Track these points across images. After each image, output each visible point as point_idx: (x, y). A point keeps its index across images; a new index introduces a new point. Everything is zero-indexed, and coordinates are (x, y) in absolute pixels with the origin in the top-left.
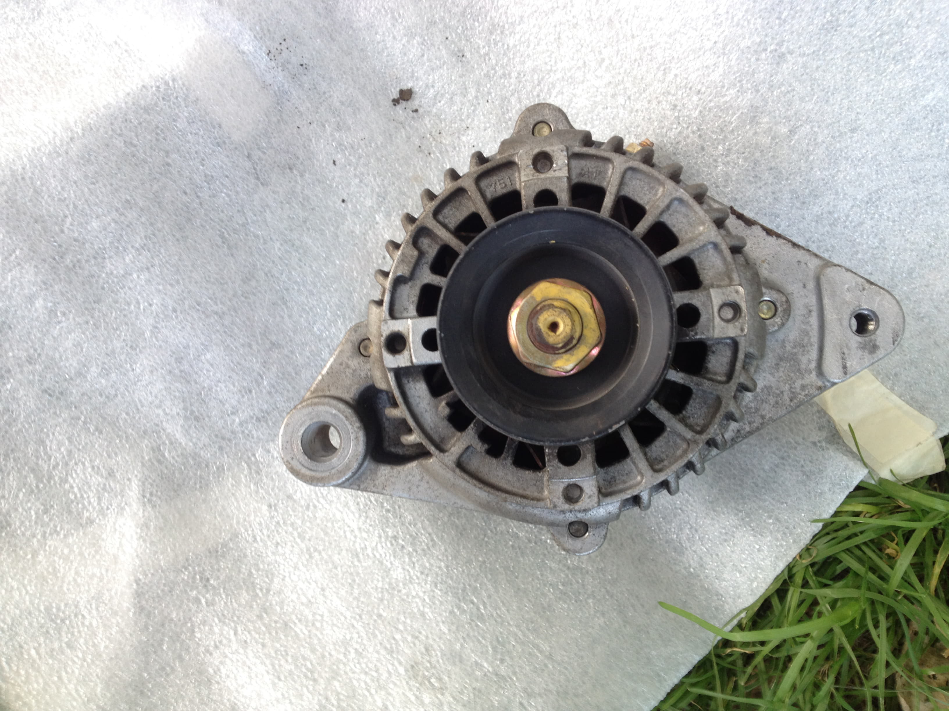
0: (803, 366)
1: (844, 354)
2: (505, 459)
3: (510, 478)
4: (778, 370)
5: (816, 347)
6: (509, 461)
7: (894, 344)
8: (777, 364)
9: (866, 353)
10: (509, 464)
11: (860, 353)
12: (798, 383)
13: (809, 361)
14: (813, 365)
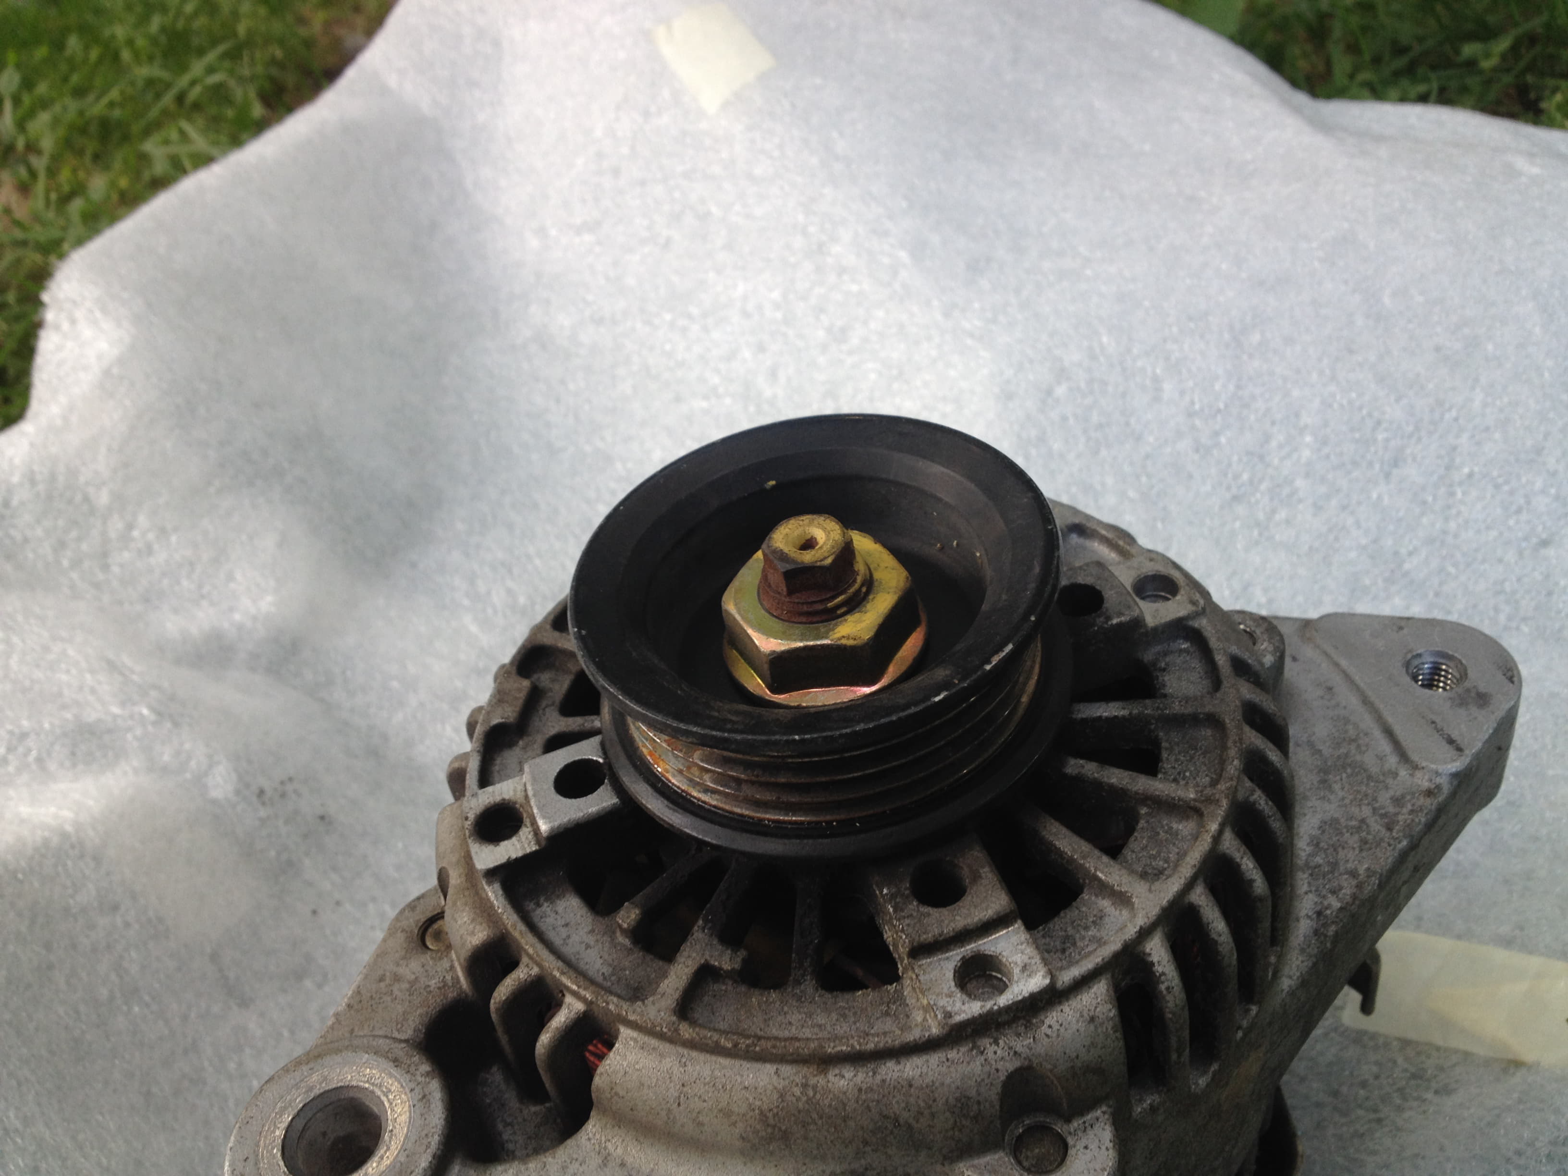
0: (1374, 770)
1: (1433, 722)
2: (798, 983)
3: (821, 1019)
4: (1330, 788)
5: (1377, 733)
6: (809, 986)
7: (1513, 682)
8: (1323, 781)
9: (1474, 710)
10: (810, 991)
11: (1462, 711)
12: (1384, 798)
13: (1381, 758)
14: (1392, 760)
